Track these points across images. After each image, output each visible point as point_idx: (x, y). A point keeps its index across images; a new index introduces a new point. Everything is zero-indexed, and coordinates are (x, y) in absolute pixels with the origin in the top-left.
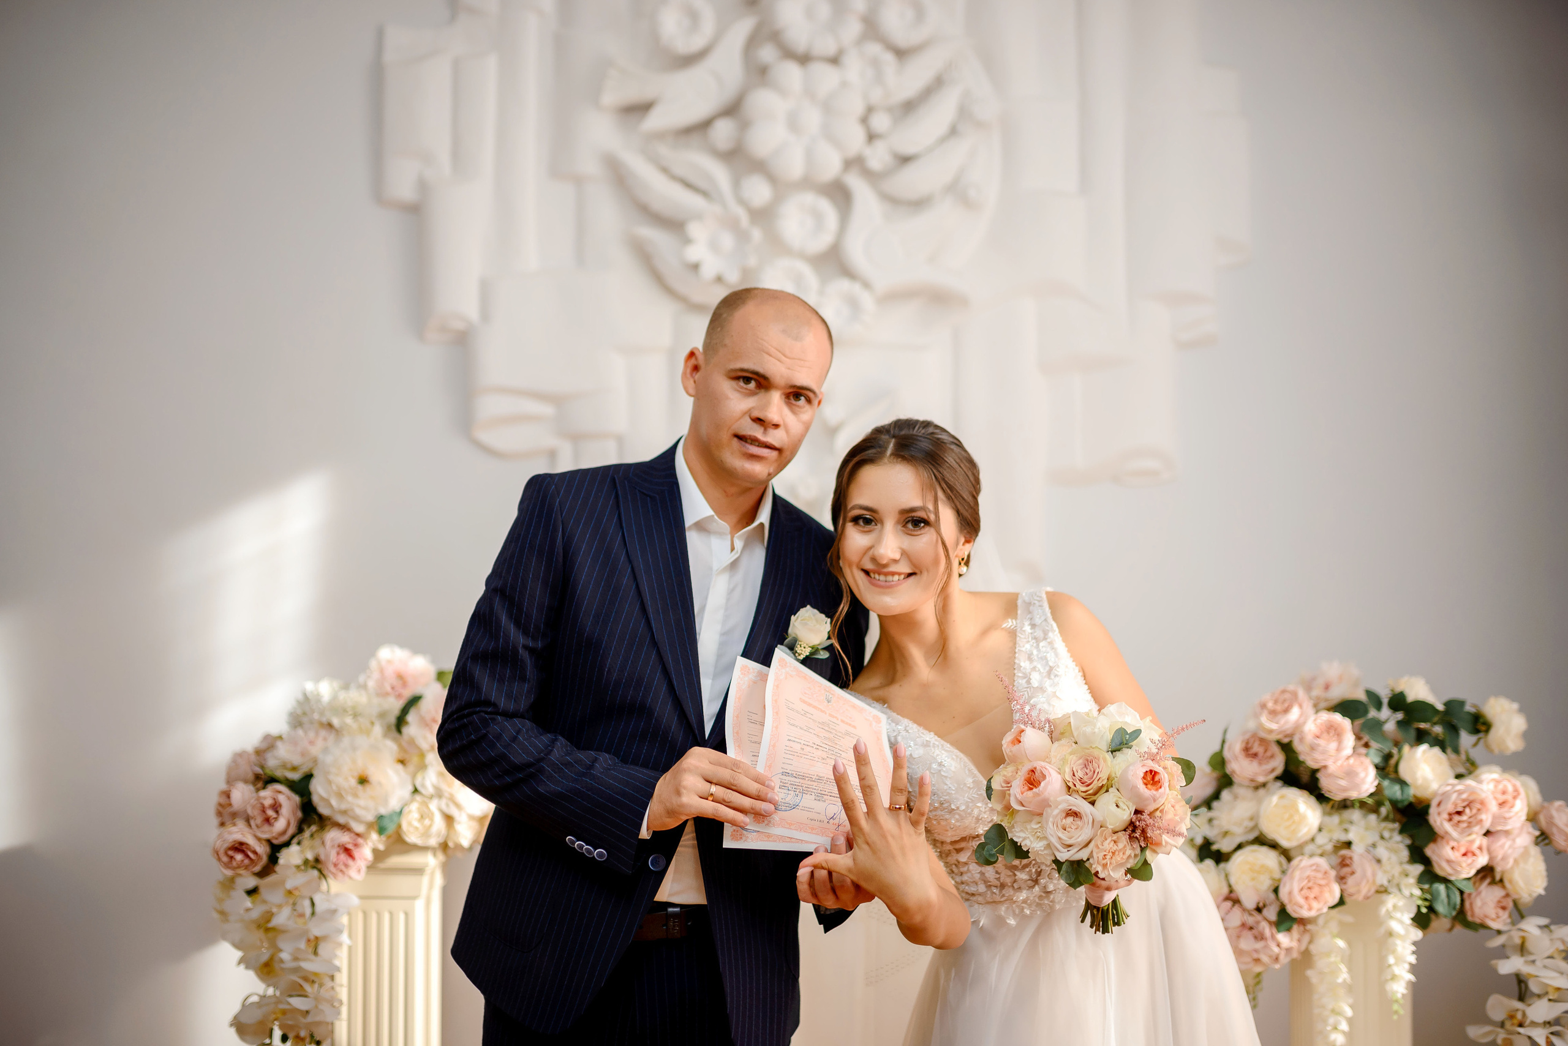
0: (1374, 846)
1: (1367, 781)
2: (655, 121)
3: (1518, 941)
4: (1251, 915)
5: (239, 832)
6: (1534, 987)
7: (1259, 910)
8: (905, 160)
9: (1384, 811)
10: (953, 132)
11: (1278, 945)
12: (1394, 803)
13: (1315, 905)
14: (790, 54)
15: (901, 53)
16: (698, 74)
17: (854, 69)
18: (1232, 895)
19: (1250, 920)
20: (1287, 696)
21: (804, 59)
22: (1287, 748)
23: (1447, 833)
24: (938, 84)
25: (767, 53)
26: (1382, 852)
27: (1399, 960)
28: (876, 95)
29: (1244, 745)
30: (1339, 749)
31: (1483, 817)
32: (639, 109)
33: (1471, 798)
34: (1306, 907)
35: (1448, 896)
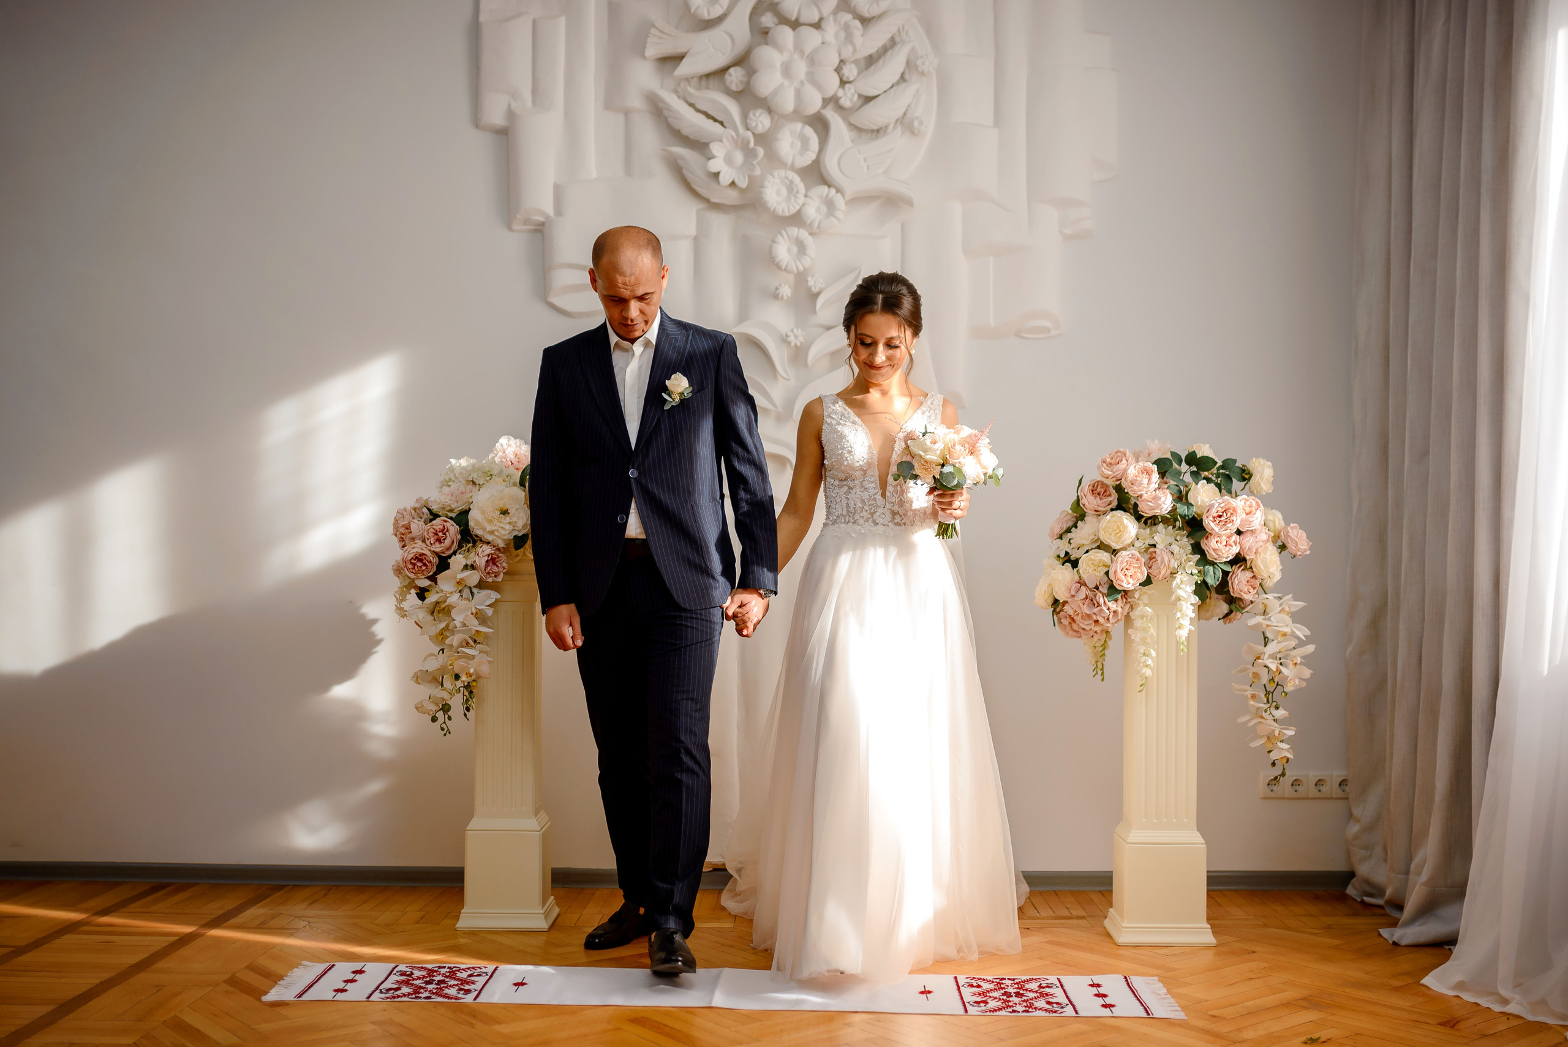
0: (1170, 544)
1: (1166, 503)
2: (684, 69)
3: (1261, 607)
4: (1091, 590)
5: (418, 547)
6: (1269, 635)
7: (1097, 588)
8: (868, 99)
9: (1179, 524)
10: (902, 78)
11: (1108, 609)
12: (1182, 517)
13: (1131, 581)
14: (783, 20)
15: (865, 21)
16: (717, 33)
17: (831, 30)
18: (1082, 581)
19: (1091, 595)
20: (1120, 454)
21: (795, 25)
22: (1119, 489)
23: (1212, 529)
24: (892, 44)
25: (768, 20)
26: (1175, 548)
27: (1184, 615)
28: (847, 52)
29: (1091, 487)
30: (1149, 483)
31: (1234, 518)
32: (677, 59)
33: (1227, 507)
34: (1125, 581)
35: (1214, 573)
